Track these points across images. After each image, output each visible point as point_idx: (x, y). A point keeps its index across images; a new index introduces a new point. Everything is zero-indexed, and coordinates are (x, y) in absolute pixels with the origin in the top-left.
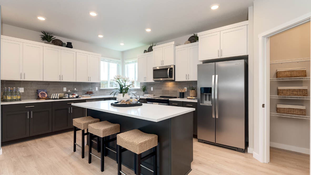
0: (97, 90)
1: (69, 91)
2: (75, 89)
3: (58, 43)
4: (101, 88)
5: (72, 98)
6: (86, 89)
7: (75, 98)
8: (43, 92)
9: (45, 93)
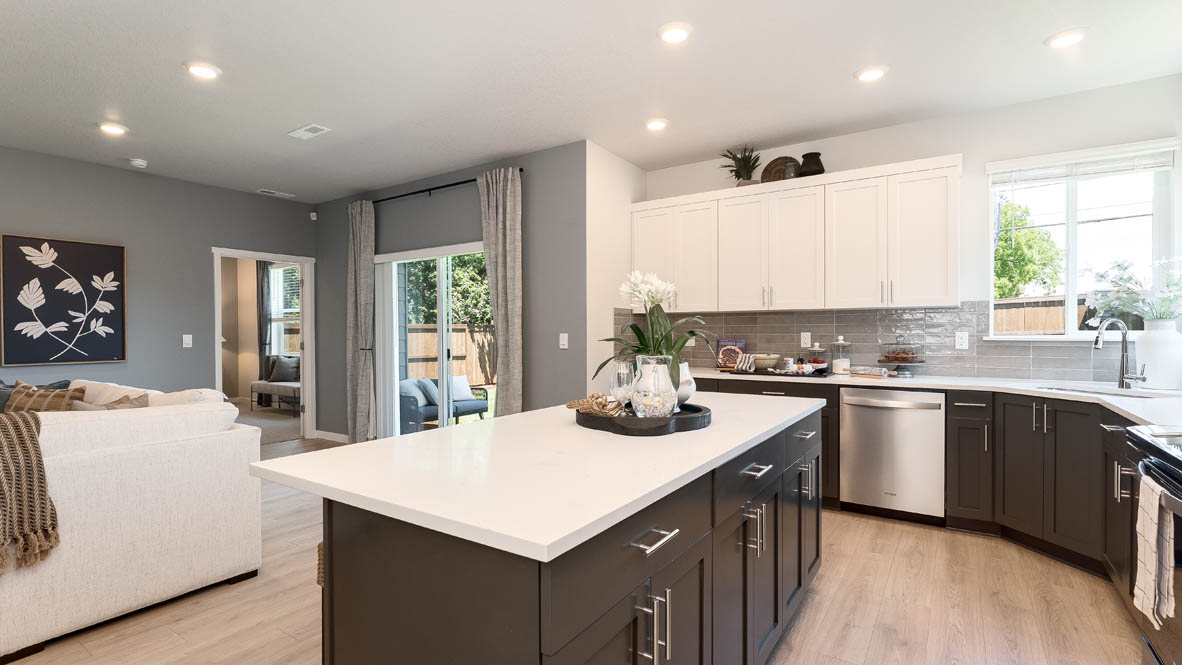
0: (966, 346)
1: (817, 344)
2: (841, 338)
3: (778, 171)
4: (992, 336)
5: (797, 375)
6: (885, 339)
7: (808, 376)
8: (733, 348)
9: (737, 350)
